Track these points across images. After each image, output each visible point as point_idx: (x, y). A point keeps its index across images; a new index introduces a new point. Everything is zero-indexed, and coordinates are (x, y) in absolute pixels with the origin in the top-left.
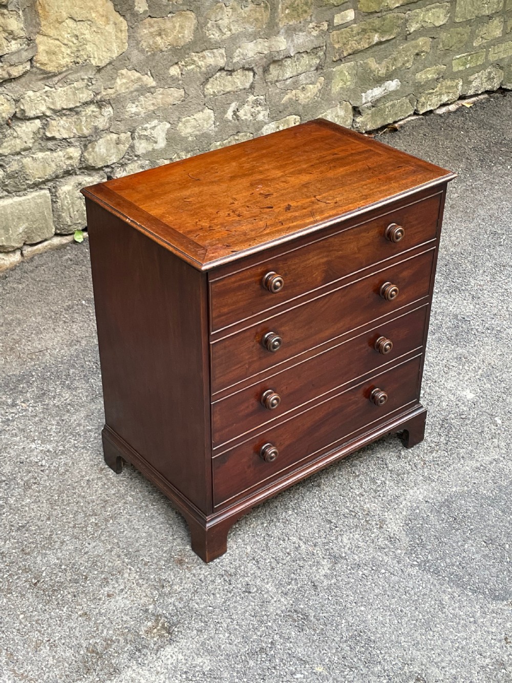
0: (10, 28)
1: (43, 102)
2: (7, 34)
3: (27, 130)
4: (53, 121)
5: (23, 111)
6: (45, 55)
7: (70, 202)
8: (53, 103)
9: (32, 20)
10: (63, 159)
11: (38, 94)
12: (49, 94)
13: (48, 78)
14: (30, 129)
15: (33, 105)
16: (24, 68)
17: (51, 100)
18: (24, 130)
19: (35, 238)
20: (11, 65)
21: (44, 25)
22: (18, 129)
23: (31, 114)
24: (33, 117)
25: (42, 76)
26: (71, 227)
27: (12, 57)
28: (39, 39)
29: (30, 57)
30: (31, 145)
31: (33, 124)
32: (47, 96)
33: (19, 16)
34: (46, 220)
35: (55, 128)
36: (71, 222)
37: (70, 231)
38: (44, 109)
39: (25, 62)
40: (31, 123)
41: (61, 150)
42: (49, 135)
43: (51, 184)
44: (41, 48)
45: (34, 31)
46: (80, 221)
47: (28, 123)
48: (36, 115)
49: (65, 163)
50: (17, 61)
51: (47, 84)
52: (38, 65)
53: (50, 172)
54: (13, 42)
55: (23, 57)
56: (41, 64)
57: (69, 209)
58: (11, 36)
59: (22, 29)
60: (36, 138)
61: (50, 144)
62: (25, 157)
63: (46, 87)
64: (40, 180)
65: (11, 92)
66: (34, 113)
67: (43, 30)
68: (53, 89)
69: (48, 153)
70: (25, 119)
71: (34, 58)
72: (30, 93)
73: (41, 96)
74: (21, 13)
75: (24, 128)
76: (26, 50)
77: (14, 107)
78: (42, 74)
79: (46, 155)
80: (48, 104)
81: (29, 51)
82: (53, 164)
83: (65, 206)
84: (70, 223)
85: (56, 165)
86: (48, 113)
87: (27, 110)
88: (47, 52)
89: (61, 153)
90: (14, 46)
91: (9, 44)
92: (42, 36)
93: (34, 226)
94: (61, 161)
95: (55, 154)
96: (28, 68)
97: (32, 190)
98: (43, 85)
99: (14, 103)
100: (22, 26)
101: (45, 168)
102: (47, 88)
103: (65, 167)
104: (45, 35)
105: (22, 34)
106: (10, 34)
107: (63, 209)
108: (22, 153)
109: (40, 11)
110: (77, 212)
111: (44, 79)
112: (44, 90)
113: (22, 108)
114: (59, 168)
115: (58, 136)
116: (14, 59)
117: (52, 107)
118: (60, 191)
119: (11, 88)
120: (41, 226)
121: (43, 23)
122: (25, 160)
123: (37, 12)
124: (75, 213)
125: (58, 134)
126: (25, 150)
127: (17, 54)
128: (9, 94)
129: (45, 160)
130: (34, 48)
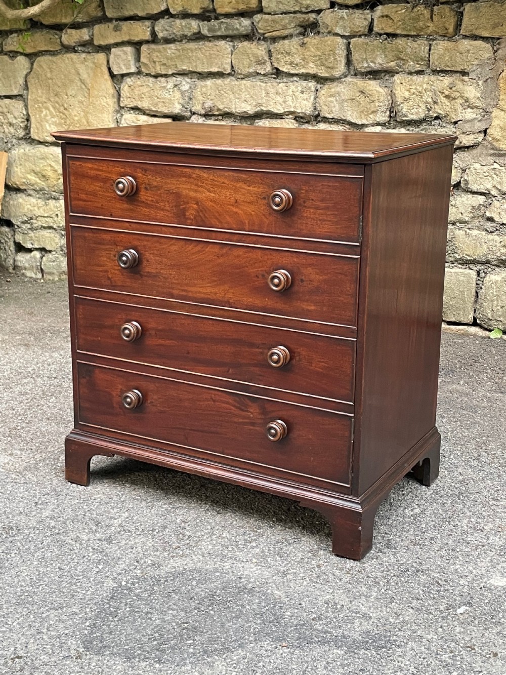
0: (466, 95)
1: (490, 179)
2: (464, 101)
3: (466, 202)
4: (496, 202)
5: (467, 182)
6: (499, 130)
7: (495, 293)
8: (500, 183)
9: (491, 92)
10: (498, 245)
11: (485, 168)
12: (498, 173)
13: (500, 155)
14: (470, 202)
15: (478, 179)
16: (474, 138)
17: (499, 179)
18: (463, 201)
19: (449, 316)
20: (464, 133)
21: (503, 99)
22: (459, 199)
23: (474, 188)
24: (476, 191)
25: (492, 152)
26: (491, 322)
27: (465, 125)
28: (496, 112)
29: (483, 128)
30: (467, 219)
31: (474, 198)
32: (495, 174)
33: (478, 85)
34: (464, 301)
35: (495, 209)
36: (492, 316)
37: (490, 325)
38: (489, 186)
39: (477, 133)
40: (473, 197)
41: (498, 235)
42: (488, 214)
43: (479, 267)
44: (496, 122)
45: (492, 103)
46: (501, 319)
47: (470, 196)
48: (479, 191)
49: (499, 250)
50: (469, 130)
51: (497, 161)
52: (490, 139)
53: (479, 253)
54: (469, 110)
55: (476, 128)
56: (493, 138)
57: (492, 301)
58: (468, 104)
59: (478, 98)
60: (476, 215)
61: (488, 225)
62: (459, 230)
63: (495, 164)
64: (469, 258)
65: (461, 160)
66: (478, 187)
67: (501, 104)
68: (503, 168)
69: (484, 233)
70: (468, 191)
71: (488, 131)
72: (477, 166)
73: (488, 172)
74: (480, 83)
75: (463, 199)
76: (480, 121)
77: (459, 175)
78: (493, 149)
79: (480, 234)
80: (495, 183)
81: (483, 122)
82: (485, 246)
83: (489, 295)
84: (490, 316)
85: (489, 248)
86: (494, 192)
87: (470, 182)
88: (501, 128)
89: (497, 238)
90: (469, 114)
91: (464, 111)
92: (499, 110)
93: (451, 303)
94: (496, 246)
95: (490, 237)
96: (480, 139)
97: (460, 266)
98: (492, 161)
99: (461, 171)
100: (479, 95)
101: (476, 247)
102: (496, 166)
103: (498, 254)
104: (502, 110)
105: (478, 103)
106: (466, 101)
107: (486, 298)
108: (458, 224)
109: (501, 85)
110: (502, 307)
111: (494, 155)
112: (492, 167)
113: (466, 177)
114: (491, 252)
115: (496, 218)
116: (467, 127)
117: (499, 187)
118: (487, 278)
119: (462, 157)
120: (457, 305)
121: (501, 97)
122: (457, 232)
123: (497, 85)
124: (499, 308)
125: (498, 216)
126: (461, 222)
127: (470, 123)
128: (459, 162)
129: (477, 238)
130: (488, 121)
